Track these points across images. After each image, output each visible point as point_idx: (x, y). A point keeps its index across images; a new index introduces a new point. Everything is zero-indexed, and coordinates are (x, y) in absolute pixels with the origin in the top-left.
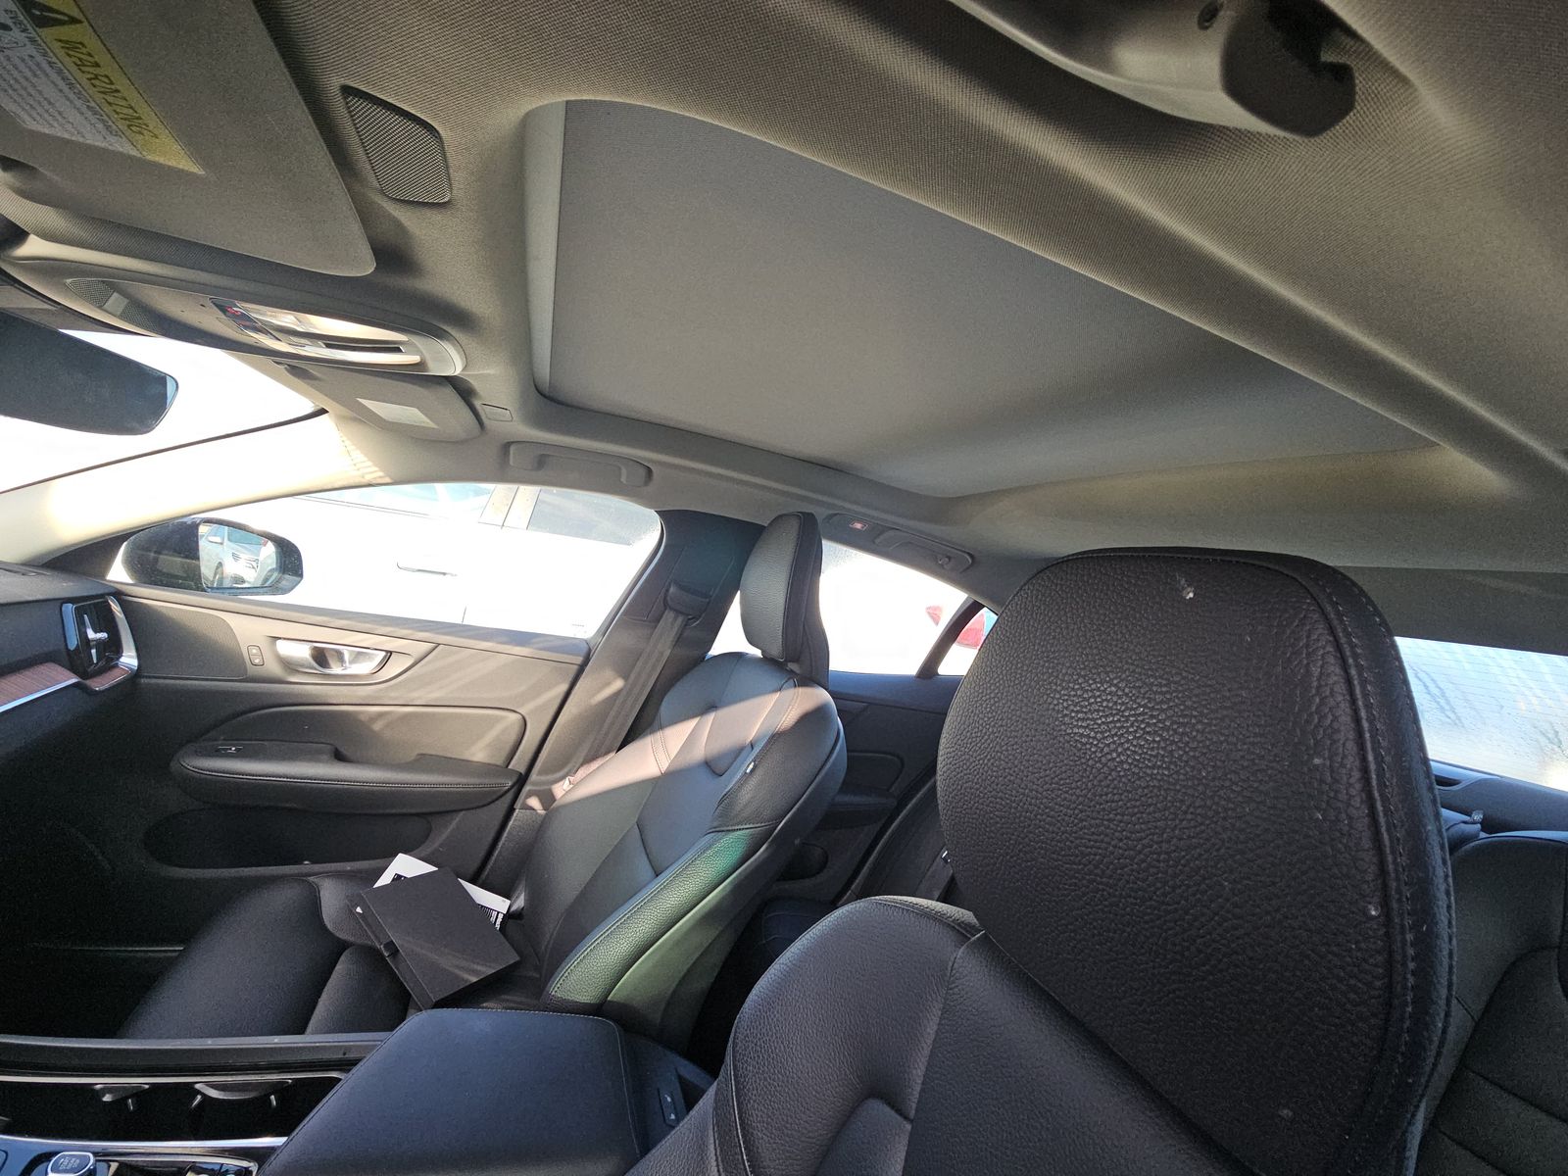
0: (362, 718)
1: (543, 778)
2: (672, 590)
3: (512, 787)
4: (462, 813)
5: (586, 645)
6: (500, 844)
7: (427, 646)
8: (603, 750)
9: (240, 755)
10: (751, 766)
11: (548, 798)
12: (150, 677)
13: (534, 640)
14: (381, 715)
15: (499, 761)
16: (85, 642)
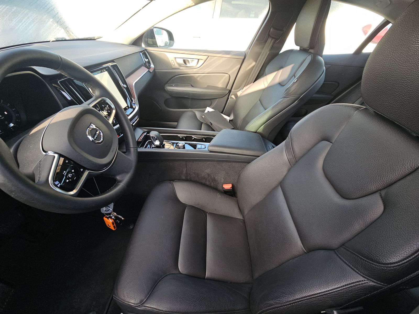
0: (195, 77)
1: (235, 91)
2: (271, 30)
3: (228, 93)
4: (218, 99)
5: (244, 53)
6: (226, 106)
7: (206, 57)
8: (250, 82)
9: (175, 86)
10: (296, 80)
11: (236, 96)
12: (157, 69)
13: (232, 53)
14: (199, 76)
15: (225, 87)
16: (145, 62)
